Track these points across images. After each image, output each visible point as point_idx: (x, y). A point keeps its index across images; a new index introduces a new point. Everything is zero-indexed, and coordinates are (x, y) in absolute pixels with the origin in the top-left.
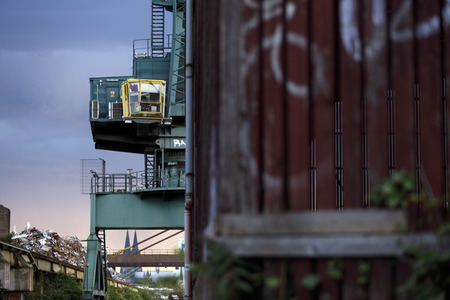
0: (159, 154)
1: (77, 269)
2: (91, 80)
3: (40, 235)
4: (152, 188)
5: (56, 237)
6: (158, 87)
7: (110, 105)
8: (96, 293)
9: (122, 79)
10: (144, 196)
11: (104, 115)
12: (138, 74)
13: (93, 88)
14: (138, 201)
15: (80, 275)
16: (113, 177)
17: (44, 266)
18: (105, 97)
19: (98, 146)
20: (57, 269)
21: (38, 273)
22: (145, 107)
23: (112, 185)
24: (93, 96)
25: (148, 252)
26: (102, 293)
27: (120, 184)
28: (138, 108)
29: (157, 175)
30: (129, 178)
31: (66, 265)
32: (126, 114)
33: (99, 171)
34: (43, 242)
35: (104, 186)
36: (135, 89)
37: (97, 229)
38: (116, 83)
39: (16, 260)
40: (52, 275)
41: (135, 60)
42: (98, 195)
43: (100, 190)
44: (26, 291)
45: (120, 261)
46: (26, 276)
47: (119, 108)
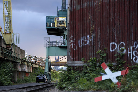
0: (64, 36)
1: (42, 66)
2: (47, 17)
3: (32, 57)
4: (62, 45)
5: (36, 58)
6: (64, 19)
7: (51, 24)
8: (48, 73)
9: (55, 17)
10: (61, 47)
11: (50, 26)
12: (59, 15)
13: (47, 19)
14: (59, 48)
15: (43, 68)
16: (52, 42)
17: (34, 66)
18: (50, 21)
19: (49, 34)
20: (38, 66)
21: (33, 68)
22: (61, 24)
23: (52, 44)
24: (47, 21)
25: (62, 61)
26: (50, 73)
27: (54, 44)
28: (59, 25)
29: (64, 42)
30: (57, 42)
31: (40, 66)
32: (56, 26)
33: (49, 41)
34: (32, 59)
35: (50, 45)
36: (58, 19)
37: (48, 56)
38: (53, 18)
39: (28, 64)
40: (36, 68)
41: (58, 11)
42: (48, 47)
43: (49, 46)
44: (31, 72)
45: (54, 64)
46: (30, 68)
47: (54, 24)
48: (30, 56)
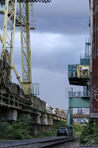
0: (88, 86)
1: (64, 119)
2: (69, 66)
3: (53, 109)
4: (86, 96)
5: (57, 109)
6: (87, 68)
7: (74, 73)
8: (70, 126)
9: (77, 65)
10: (84, 98)
11: (72, 75)
12: (82, 64)
13: (69, 68)
14: (82, 100)
15: (65, 121)
16: (75, 93)
17: (55, 118)
18: (73, 70)
19: (71, 84)
20: (59, 119)
21: (54, 120)
22: (84, 73)
23: (75, 95)
24: (69, 70)
25: (85, 114)
26: (72, 126)
27: (77, 95)
28: (82, 74)
29: (87, 92)
30: (79, 93)
31: (61, 118)
32: (78, 75)
33: (71, 91)
34: (53, 111)
35: (72, 95)
36: (81, 68)
37: (70, 108)
39: (48, 116)
40: (57, 121)
41: (81, 60)
42: (71, 98)
44: (51, 125)
45: (76, 116)
46: (51, 121)
47: (76, 74)
48: (50, 107)
